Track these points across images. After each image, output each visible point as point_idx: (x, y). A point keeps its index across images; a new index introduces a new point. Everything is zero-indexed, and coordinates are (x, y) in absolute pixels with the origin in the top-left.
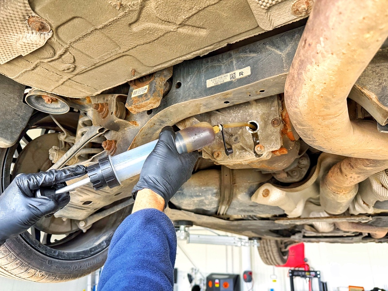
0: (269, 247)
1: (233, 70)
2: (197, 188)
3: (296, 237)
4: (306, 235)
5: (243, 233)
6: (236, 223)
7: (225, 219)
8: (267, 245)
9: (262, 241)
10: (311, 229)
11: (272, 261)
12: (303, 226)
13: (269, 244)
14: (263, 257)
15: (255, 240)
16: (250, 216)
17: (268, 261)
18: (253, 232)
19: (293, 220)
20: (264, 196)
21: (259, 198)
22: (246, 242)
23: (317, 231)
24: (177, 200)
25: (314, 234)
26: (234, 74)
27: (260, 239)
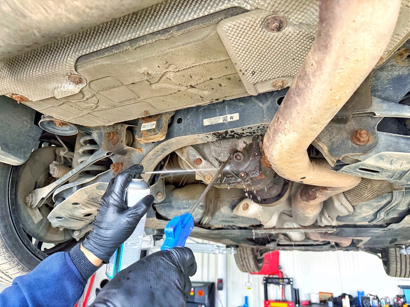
0: (246, 254)
1: (225, 114)
2: (185, 202)
3: (271, 246)
4: (280, 243)
5: (222, 241)
6: (216, 232)
7: (206, 229)
8: (244, 252)
9: (238, 249)
10: (284, 238)
11: (248, 268)
12: (277, 235)
13: (245, 251)
14: (239, 264)
15: (233, 248)
16: (230, 226)
17: (244, 268)
18: (231, 240)
19: (268, 230)
20: (244, 209)
21: (240, 211)
22: (224, 250)
23: (290, 240)
24: (165, 211)
25: (288, 243)
26: (226, 117)
27: (237, 246)
